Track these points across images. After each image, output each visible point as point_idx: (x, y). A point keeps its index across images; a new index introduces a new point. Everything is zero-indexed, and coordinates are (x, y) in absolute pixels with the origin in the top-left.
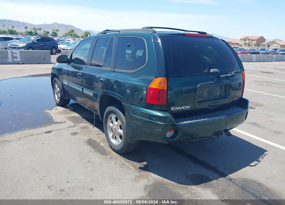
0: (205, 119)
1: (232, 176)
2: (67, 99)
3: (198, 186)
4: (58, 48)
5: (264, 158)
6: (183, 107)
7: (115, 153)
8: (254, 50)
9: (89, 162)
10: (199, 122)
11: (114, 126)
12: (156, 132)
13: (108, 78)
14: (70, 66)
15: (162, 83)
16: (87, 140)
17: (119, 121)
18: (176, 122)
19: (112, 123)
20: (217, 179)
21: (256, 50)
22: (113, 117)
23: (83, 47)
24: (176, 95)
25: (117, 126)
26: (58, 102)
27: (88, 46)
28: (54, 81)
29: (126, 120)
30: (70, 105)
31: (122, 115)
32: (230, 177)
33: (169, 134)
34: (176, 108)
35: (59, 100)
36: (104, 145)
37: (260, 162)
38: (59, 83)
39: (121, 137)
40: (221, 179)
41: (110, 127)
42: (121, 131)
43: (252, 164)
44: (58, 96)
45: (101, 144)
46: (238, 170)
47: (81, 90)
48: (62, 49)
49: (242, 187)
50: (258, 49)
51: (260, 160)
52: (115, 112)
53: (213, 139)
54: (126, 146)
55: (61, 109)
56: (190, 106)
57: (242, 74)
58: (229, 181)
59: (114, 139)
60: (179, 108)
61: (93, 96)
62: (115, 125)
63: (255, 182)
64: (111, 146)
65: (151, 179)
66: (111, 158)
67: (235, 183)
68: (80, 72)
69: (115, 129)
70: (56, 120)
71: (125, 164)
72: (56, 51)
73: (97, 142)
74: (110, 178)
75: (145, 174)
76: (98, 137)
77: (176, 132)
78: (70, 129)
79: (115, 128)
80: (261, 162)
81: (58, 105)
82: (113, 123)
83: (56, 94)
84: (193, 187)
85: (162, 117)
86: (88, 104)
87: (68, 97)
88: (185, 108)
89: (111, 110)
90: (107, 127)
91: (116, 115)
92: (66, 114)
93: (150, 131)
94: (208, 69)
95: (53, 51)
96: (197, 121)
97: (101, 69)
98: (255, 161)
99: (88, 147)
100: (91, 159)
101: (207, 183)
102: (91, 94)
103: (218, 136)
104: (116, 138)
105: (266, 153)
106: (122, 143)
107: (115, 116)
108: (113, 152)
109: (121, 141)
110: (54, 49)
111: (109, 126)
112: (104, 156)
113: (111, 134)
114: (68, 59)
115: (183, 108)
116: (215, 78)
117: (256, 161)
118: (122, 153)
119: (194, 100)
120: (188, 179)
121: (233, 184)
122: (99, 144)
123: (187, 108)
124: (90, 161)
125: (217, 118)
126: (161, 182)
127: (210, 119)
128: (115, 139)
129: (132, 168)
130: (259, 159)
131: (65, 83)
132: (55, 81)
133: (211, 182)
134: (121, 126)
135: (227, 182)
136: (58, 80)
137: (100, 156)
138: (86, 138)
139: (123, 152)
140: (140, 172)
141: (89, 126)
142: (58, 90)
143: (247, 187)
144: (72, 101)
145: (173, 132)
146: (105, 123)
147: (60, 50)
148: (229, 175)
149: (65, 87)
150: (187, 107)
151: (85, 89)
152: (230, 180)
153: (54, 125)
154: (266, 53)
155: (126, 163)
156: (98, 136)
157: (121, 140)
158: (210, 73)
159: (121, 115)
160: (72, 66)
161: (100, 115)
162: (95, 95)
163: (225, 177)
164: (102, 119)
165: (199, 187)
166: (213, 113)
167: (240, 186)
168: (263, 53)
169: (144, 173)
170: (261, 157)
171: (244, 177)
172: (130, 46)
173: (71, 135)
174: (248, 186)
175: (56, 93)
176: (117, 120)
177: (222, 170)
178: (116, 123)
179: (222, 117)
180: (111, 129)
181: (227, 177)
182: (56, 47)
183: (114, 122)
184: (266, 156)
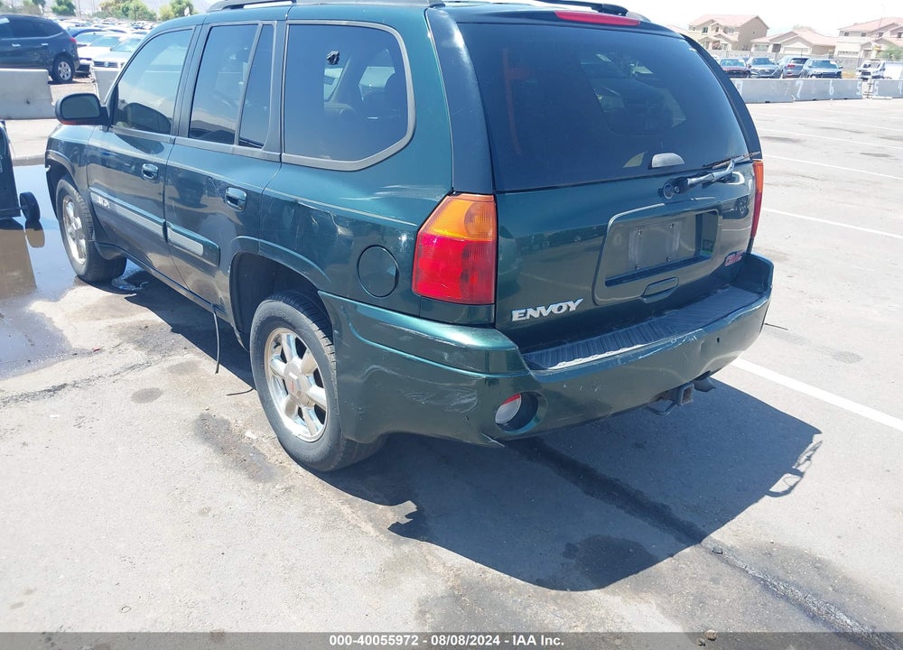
0: (635, 347)
1: (722, 536)
2: (113, 260)
3: (612, 586)
4: (77, 59)
5: (812, 458)
6: (554, 308)
7: (300, 469)
8: (736, 62)
9: (204, 512)
10: (613, 360)
11: (291, 374)
12: (457, 406)
13: (258, 189)
14: (112, 136)
15: (476, 218)
16: (196, 421)
17: (308, 355)
18: (533, 367)
19: (283, 358)
20: (672, 556)
21: (742, 64)
22: (287, 338)
23: (156, 62)
24: (523, 249)
25: (303, 373)
26: (82, 270)
27: (175, 56)
28: (60, 192)
29: (337, 353)
30: (127, 280)
31: (320, 334)
32: (714, 541)
33: (506, 411)
34: (531, 312)
35: (83, 260)
36: (258, 435)
37: (801, 475)
38: (78, 198)
39: (320, 413)
40: (684, 551)
41: (275, 373)
42: (319, 395)
43: (779, 486)
44: (79, 246)
45: (248, 434)
46: (739, 513)
47: (158, 230)
48: (91, 64)
49: (762, 580)
50: (746, 60)
51: (801, 469)
52: (290, 324)
53: (656, 412)
54: (342, 449)
55: (95, 294)
56: (579, 301)
57: (754, 166)
58: (713, 560)
59: (294, 419)
60: (542, 309)
61: (204, 256)
62: (294, 369)
63: (801, 556)
64: (284, 441)
65: (440, 569)
66: (288, 489)
67: (734, 566)
68: (151, 163)
69: (296, 383)
70: (76, 344)
71: (339, 513)
72: (73, 69)
73: (233, 426)
74: (287, 576)
75: (416, 551)
76: (236, 405)
77: (531, 404)
78: (131, 376)
79: (297, 380)
80: (806, 476)
81: (85, 279)
82: (285, 362)
83: (74, 240)
84: (595, 593)
85: (477, 350)
86: (189, 282)
87: (116, 251)
88: (561, 308)
89: (277, 314)
90: (264, 376)
91: (298, 333)
92: (113, 316)
93: (432, 402)
94: (642, 155)
95: (59, 68)
96: (606, 355)
97: (231, 151)
98: (786, 476)
99: (201, 452)
100: (211, 498)
101: (641, 573)
102: (198, 249)
103: (676, 402)
104: (300, 413)
105: (816, 438)
106: (326, 438)
107: (293, 336)
108: (295, 467)
109: (321, 427)
110: (62, 63)
111: (274, 371)
112: (261, 485)
113: (280, 399)
114: (103, 110)
115: (556, 312)
116: (669, 189)
117: (790, 475)
118: (326, 470)
119: (595, 279)
120: (574, 562)
121: (729, 569)
122: (242, 436)
123: (569, 307)
124: (209, 510)
125: (673, 340)
126: (478, 583)
127: (653, 344)
128: (300, 419)
129: (369, 528)
130: (799, 465)
131: (100, 201)
132: (64, 193)
133: (652, 570)
134: (316, 374)
135: (708, 565)
136: (72, 188)
137: (248, 484)
138: (191, 413)
139: (332, 467)
140: (396, 543)
141: (201, 362)
142: (76, 225)
143: (779, 579)
144: (131, 267)
145: (519, 401)
146: (256, 358)
147: (86, 68)
148: (711, 535)
149: (102, 217)
150: (570, 303)
151: (173, 226)
152: (717, 553)
153: (71, 363)
154: (771, 71)
155: (346, 509)
156: (233, 402)
157: (322, 422)
158: (650, 167)
159: (315, 336)
160: (119, 136)
161: (235, 328)
162: (213, 253)
163: (700, 542)
164: (247, 344)
165: (614, 593)
166: (655, 319)
167: (754, 577)
168: (763, 72)
169: (413, 547)
170: (805, 457)
171: (763, 538)
172: (338, 59)
173: (133, 404)
174: (781, 573)
175: (71, 234)
176: (301, 351)
177: (685, 516)
178: (295, 360)
179: (692, 335)
180: (281, 382)
181: (705, 541)
182: (71, 58)
183: (292, 357)
184: (818, 450)
